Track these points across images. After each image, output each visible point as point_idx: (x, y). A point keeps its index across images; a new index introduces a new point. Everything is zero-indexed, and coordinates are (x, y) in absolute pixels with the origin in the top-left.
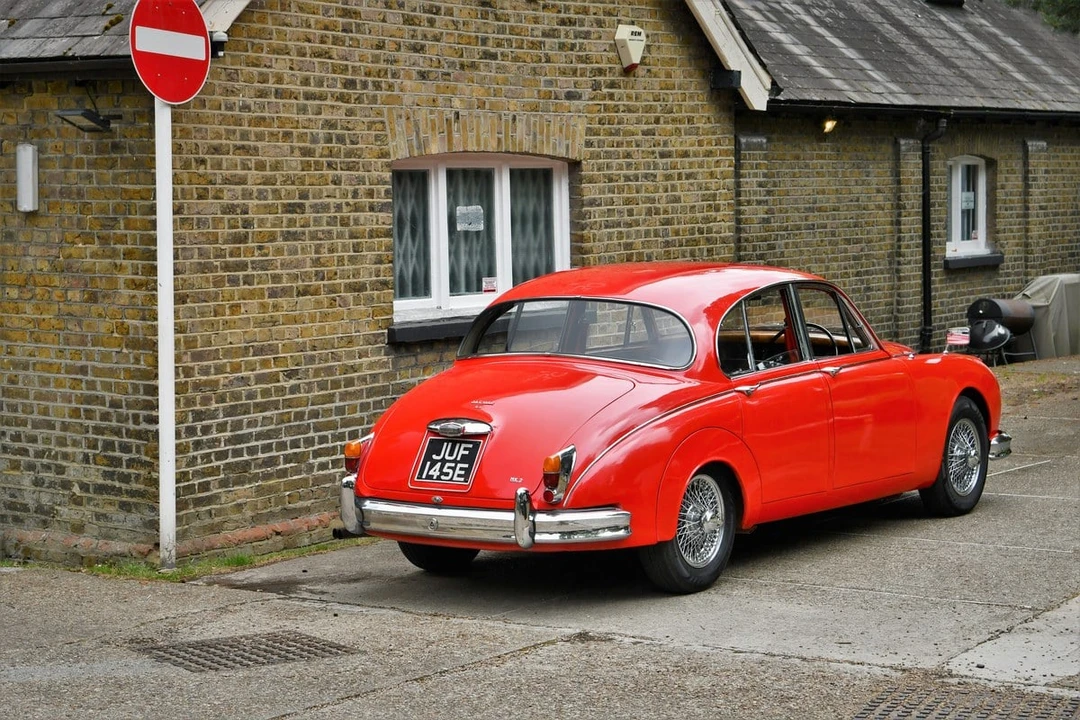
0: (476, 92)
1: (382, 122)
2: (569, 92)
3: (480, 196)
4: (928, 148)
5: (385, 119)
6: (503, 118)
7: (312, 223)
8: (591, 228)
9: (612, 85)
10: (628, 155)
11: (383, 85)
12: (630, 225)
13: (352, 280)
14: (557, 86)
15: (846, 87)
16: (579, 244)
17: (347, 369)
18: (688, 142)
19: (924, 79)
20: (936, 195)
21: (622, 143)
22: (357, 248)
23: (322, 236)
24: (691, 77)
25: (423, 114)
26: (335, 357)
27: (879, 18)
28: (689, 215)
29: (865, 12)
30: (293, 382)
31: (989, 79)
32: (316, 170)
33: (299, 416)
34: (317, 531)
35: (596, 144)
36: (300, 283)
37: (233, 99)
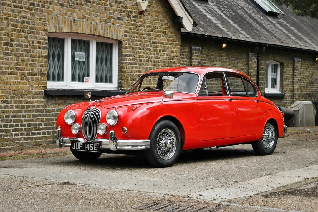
0: (83, 13)
1: (45, 19)
2: (118, 17)
3: (85, 50)
4: (259, 56)
5: (46, 18)
6: (93, 23)
7: (15, 50)
8: (125, 64)
9: (135, 17)
10: (141, 41)
11: (46, 6)
12: (140, 65)
13: (30, 72)
14: (114, 15)
15: (231, 34)
16: (121, 69)
17: (27, 102)
18: (164, 39)
19: (260, 35)
20: (262, 72)
21: (138, 37)
22: (33, 61)
23: (19, 55)
24: (165, 18)
25: (61, 18)
26: (23, 97)
27: (247, 17)
28: (163, 64)
29: (243, 14)
30: (5, 104)
31: (283, 38)
32: (17, 32)
33: (8, 116)
34: (13, 157)
35: (128, 36)
36: (9, 70)
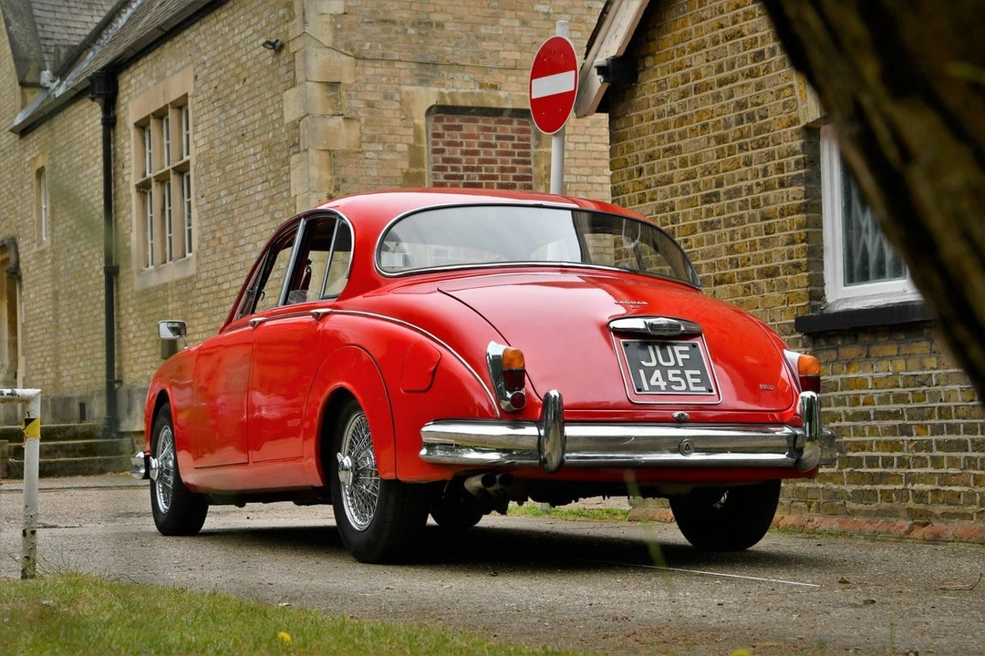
1: (791, 86)
5: (794, 82)
7: (726, 210)
13: (765, 265)
22: (768, 230)
23: (735, 222)
32: (729, 155)
36: (717, 272)
37: (663, 106)
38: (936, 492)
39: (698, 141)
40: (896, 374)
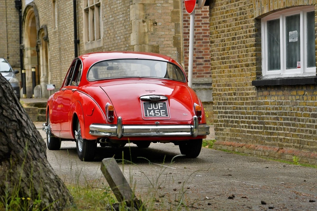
5: (253, 3)
7: (237, 43)
13: (246, 63)
17: (246, 94)
22: (247, 51)
23: (239, 48)
26: (243, 89)
30: (235, 97)
32: (238, 25)
33: (237, 108)
36: (235, 63)
37: (222, 6)
38: (284, 138)
39: (231, 19)
40: (275, 101)
